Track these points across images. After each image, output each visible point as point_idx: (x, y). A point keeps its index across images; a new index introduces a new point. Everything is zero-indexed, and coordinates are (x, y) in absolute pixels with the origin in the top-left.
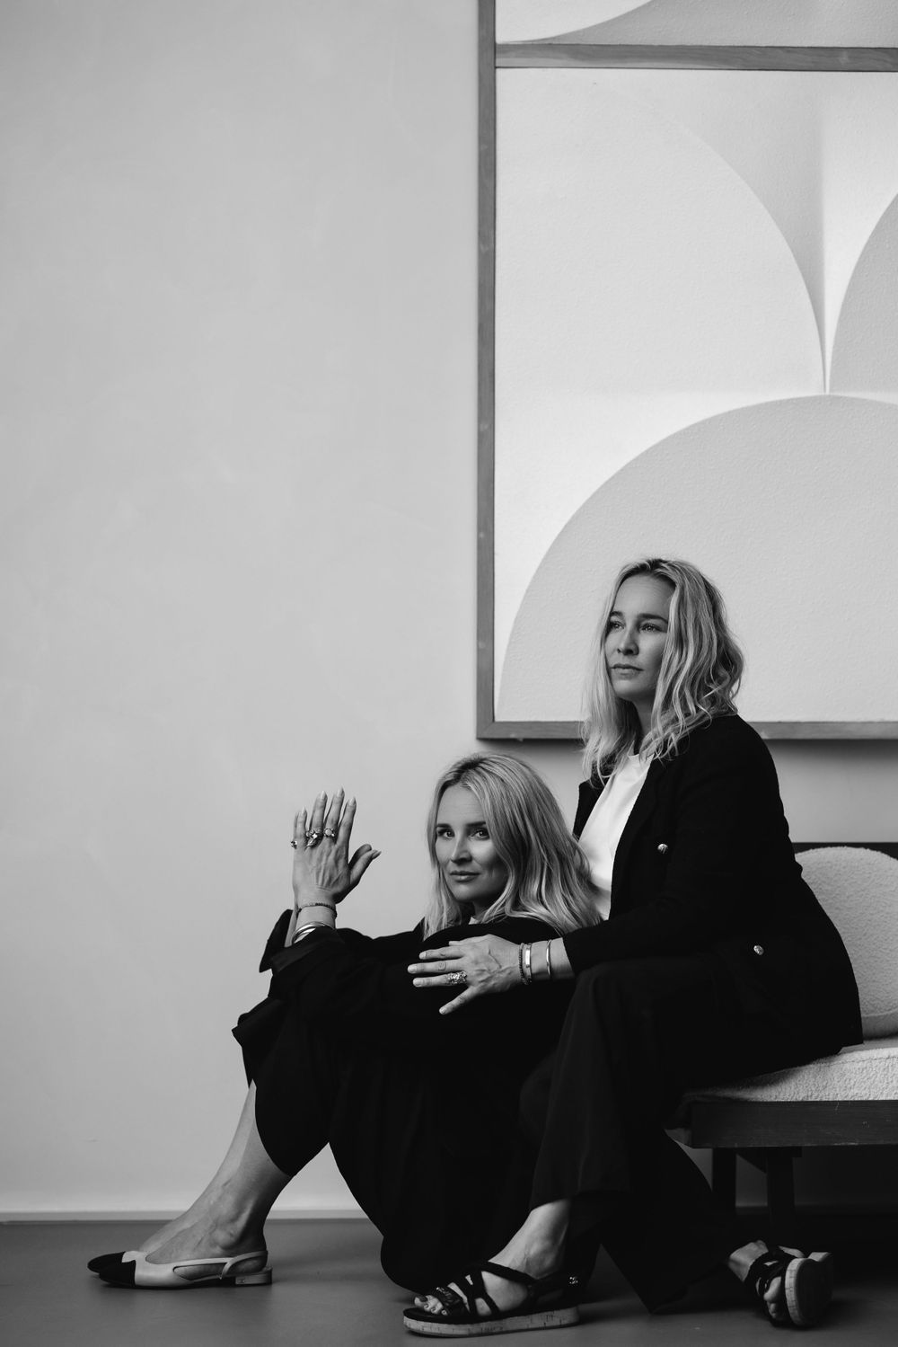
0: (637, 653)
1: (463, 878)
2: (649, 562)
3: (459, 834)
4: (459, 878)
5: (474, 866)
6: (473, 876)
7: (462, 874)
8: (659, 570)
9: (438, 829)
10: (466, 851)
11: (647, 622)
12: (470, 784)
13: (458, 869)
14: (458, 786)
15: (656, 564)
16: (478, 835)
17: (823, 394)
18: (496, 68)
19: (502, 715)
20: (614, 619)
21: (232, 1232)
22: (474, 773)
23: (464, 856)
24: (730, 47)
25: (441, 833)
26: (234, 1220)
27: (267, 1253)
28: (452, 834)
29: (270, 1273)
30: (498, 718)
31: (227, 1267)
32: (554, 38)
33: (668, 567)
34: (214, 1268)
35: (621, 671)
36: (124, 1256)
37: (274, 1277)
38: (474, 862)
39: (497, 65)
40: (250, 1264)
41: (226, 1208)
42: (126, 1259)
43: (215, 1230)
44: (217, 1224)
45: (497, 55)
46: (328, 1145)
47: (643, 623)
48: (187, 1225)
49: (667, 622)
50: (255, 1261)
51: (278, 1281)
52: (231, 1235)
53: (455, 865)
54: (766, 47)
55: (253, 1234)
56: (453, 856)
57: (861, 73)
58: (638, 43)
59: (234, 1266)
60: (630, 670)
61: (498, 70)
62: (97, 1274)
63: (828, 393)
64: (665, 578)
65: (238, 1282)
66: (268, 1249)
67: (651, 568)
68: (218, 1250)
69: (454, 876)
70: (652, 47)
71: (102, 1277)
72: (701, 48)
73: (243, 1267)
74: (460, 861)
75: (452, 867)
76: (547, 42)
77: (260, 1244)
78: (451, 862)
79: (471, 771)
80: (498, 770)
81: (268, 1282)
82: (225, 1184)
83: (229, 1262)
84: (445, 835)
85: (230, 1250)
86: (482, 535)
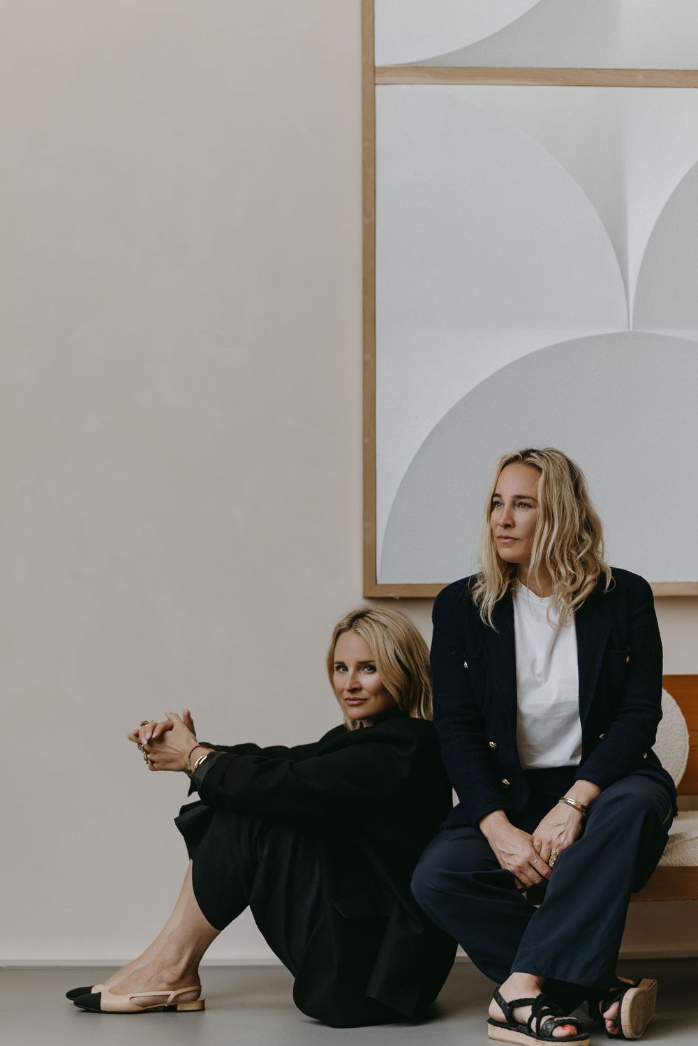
0: (514, 526)
1: (355, 702)
2: (521, 453)
3: (351, 670)
4: (351, 702)
5: (364, 694)
6: (363, 701)
7: (354, 700)
8: (529, 459)
9: (335, 665)
10: (357, 683)
11: (520, 502)
12: (359, 630)
13: (351, 696)
14: (350, 633)
15: (526, 454)
16: (366, 670)
17: (627, 330)
18: (375, 84)
19: (382, 579)
20: (495, 499)
21: (175, 972)
22: (363, 622)
23: (355, 686)
24: (553, 69)
25: (338, 668)
26: (176, 963)
27: (201, 987)
28: (346, 669)
29: (203, 1002)
30: (380, 582)
31: (171, 998)
32: (419, 62)
33: (536, 456)
34: (161, 999)
35: (503, 541)
36: (93, 989)
37: (206, 1006)
38: (363, 690)
39: (376, 82)
40: (188, 996)
41: (170, 954)
42: (94, 991)
43: (161, 970)
44: (163, 967)
45: (376, 75)
46: (249, 907)
47: (518, 502)
48: (141, 965)
49: (536, 501)
50: (192, 994)
51: (209, 1009)
52: (174, 975)
53: (349, 693)
54: (582, 69)
55: (191, 974)
56: (347, 686)
57: (653, 89)
58: (483, 66)
59: (176, 997)
60: (510, 540)
61: (377, 86)
62: (73, 1002)
63: (631, 330)
64: (533, 465)
65: (179, 1009)
66: (201, 984)
67: (524, 457)
68: (164, 985)
69: (348, 701)
70: (495, 68)
71: (76, 1004)
72: (532, 69)
73: (182, 998)
74: (353, 691)
75: (347, 695)
76: (415, 65)
77: (196, 980)
78: (345, 691)
79: (360, 620)
80: (382, 619)
81: (203, 1009)
82: (170, 936)
83: (173, 994)
84: (341, 669)
85: (173, 985)
86: (366, 440)
